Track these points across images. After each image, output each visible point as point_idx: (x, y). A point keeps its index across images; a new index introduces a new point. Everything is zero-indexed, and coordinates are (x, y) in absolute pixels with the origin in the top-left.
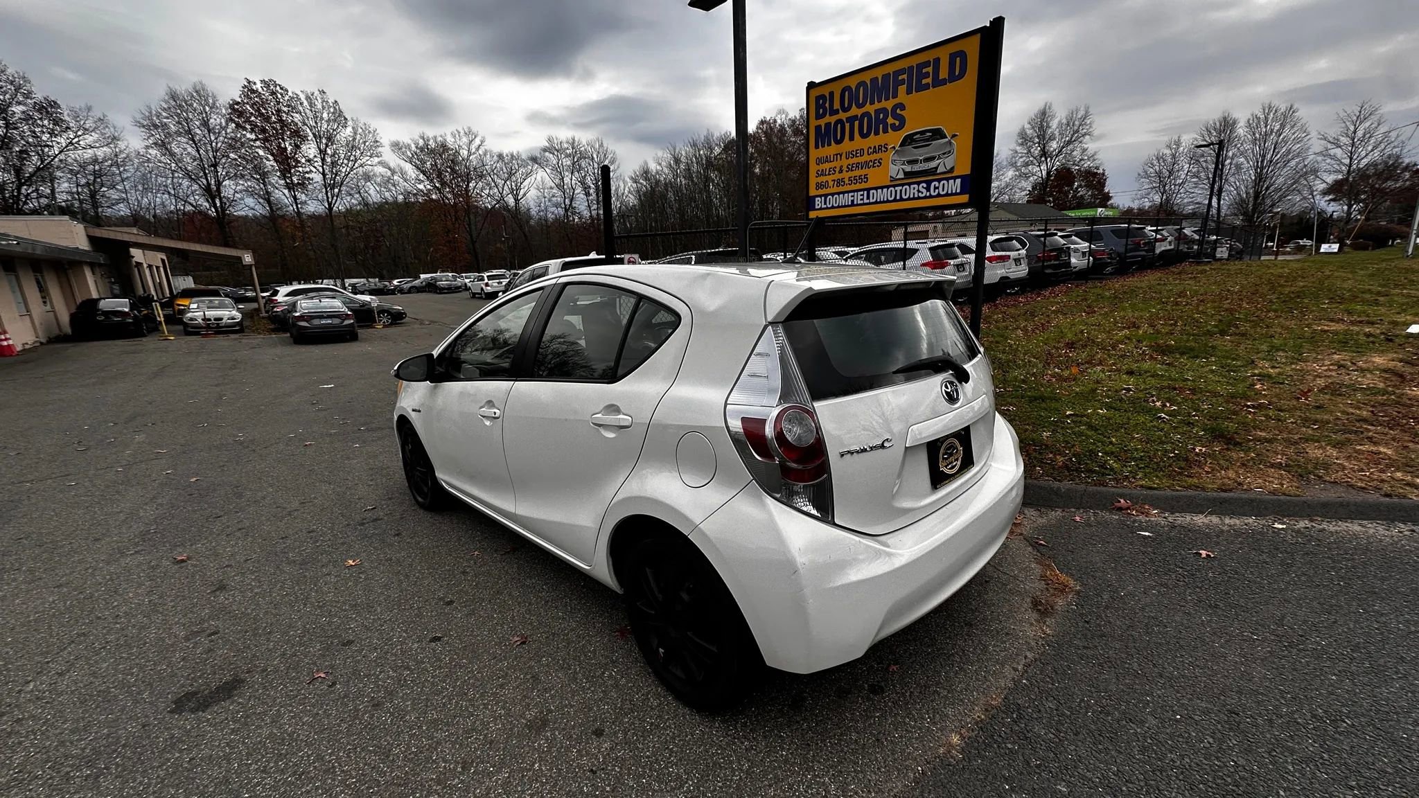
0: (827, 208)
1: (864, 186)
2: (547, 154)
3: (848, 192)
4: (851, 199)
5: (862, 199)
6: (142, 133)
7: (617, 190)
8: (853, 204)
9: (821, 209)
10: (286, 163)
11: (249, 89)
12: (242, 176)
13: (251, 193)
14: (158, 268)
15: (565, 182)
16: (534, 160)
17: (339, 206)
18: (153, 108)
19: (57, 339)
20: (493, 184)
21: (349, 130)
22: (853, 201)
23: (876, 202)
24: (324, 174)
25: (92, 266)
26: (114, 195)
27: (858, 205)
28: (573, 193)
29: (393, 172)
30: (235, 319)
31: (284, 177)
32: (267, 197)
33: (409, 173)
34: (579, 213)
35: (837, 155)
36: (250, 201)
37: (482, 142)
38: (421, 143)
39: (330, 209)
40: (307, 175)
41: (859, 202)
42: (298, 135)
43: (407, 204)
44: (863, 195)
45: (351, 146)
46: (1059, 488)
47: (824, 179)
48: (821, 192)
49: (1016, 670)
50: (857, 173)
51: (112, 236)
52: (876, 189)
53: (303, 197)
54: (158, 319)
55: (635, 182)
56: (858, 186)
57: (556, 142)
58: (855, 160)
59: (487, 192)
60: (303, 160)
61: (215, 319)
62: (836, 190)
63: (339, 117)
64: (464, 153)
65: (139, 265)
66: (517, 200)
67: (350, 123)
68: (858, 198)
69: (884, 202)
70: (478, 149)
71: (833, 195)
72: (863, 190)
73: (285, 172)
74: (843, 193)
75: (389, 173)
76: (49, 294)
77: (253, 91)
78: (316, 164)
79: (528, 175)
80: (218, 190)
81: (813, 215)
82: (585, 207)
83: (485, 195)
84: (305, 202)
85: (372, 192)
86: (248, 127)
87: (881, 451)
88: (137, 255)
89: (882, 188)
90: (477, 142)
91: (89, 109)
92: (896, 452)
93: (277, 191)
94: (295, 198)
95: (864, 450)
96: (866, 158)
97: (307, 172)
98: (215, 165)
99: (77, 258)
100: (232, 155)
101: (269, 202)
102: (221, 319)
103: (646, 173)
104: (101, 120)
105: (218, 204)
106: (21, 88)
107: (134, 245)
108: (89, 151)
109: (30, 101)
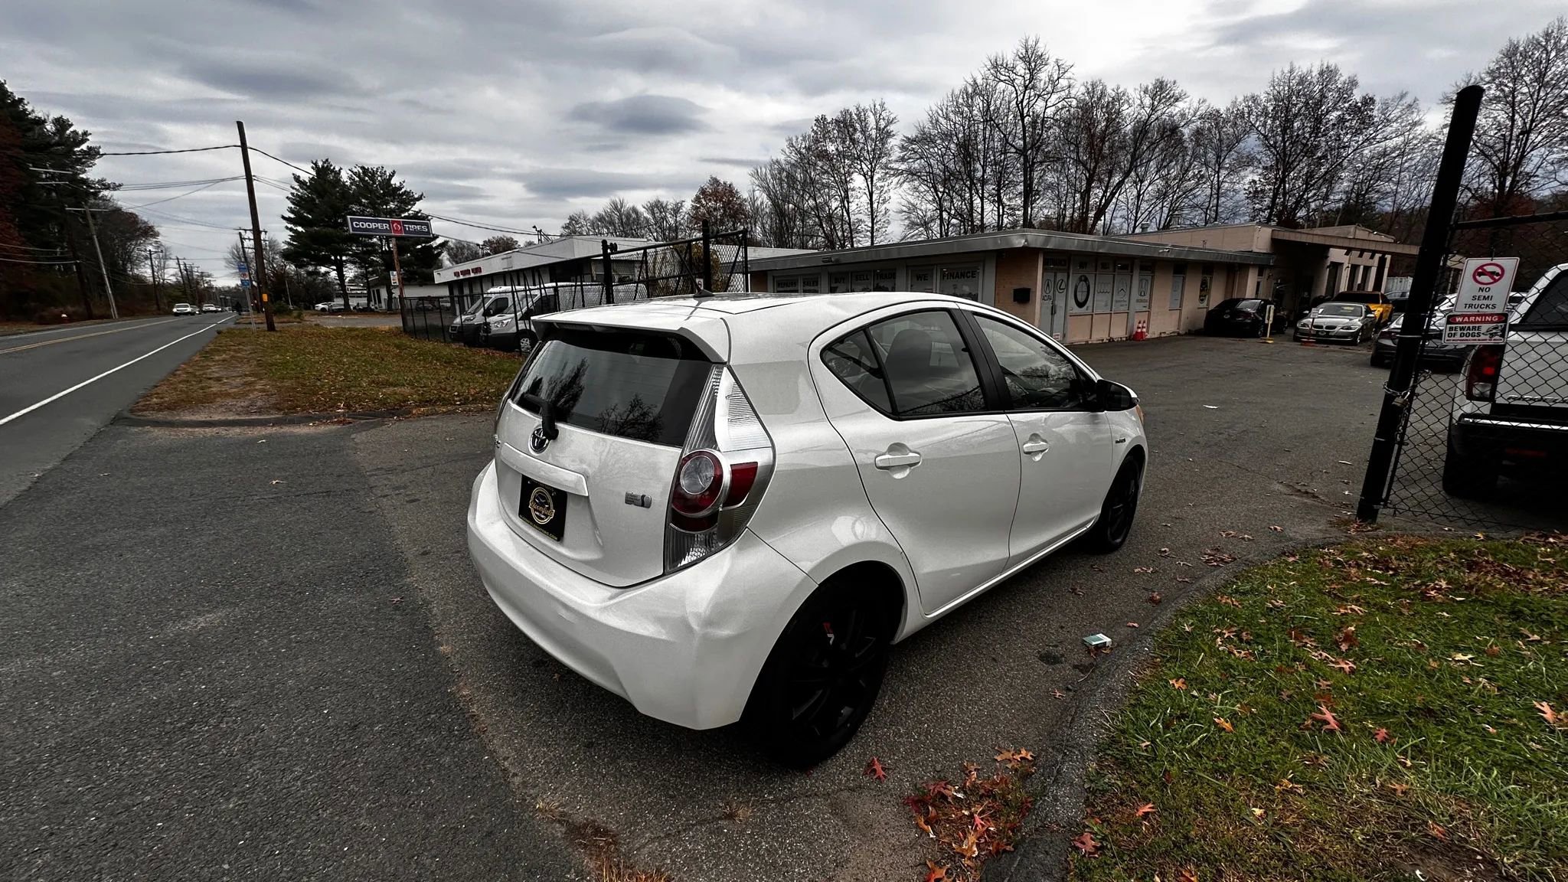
19: (1193, 333)
30: (1351, 329)
49: (505, 759)
51: (1303, 239)
54: (1266, 322)
61: (1327, 327)
65: (1335, 265)
76: (1209, 293)
88: (1337, 254)
91: (1402, 97)
102: (1334, 327)
104: (1410, 106)
105: (1508, 184)
106: (1344, 94)
107: (1328, 247)
108: (1383, 144)
109: (1347, 105)
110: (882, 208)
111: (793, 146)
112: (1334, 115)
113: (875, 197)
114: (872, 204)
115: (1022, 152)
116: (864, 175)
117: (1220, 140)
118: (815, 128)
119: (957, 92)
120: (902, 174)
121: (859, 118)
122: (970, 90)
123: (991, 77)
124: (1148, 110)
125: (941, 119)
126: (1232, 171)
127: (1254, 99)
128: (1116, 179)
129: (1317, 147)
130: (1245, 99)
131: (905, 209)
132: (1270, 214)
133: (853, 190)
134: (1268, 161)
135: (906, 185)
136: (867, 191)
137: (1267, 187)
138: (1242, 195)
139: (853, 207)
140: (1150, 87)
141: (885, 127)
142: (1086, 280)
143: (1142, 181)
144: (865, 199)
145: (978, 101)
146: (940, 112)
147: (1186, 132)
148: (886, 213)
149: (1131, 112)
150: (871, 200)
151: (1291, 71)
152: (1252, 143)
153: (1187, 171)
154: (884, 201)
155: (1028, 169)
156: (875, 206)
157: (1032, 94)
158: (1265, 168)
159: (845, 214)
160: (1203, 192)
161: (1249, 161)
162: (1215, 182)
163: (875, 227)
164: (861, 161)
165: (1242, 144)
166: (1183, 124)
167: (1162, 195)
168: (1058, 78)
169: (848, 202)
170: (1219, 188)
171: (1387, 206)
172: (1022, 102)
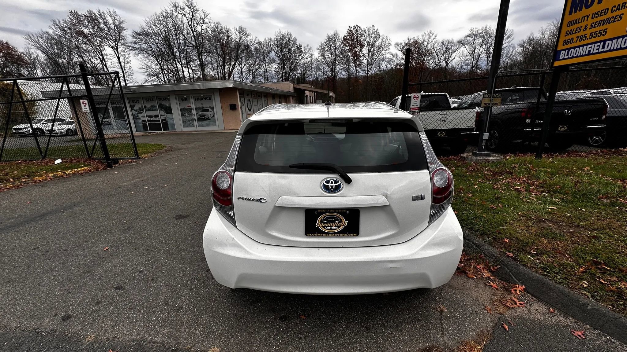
0: (568, 58)
1: (602, 38)
2: (468, 38)
3: (587, 45)
4: (588, 49)
5: (598, 49)
6: (318, 52)
7: (507, 53)
8: (589, 54)
9: (564, 59)
10: (356, 56)
11: (350, 31)
12: (343, 64)
13: (344, 69)
14: (312, 97)
15: (476, 52)
16: (461, 42)
17: (371, 72)
18: (322, 43)
20: (436, 57)
21: (380, 41)
22: (589, 51)
23: (610, 51)
24: (368, 60)
25: (293, 97)
26: (309, 73)
27: (593, 54)
28: (479, 58)
29: (393, 56)
31: (355, 62)
32: (348, 71)
33: (399, 56)
34: (481, 68)
35: (584, 17)
36: (343, 73)
37: (435, 37)
38: (407, 41)
39: (368, 74)
40: (362, 61)
41: (595, 51)
42: (362, 46)
43: (396, 69)
44: (599, 46)
45: (380, 47)
46: (586, 305)
47: (570, 37)
48: (566, 47)
50: (598, 29)
51: (302, 87)
52: (612, 39)
53: (360, 70)
55: (523, 46)
56: (598, 39)
57: (475, 30)
58: (600, 18)
59: (432, 61)
60: (362, 55)
62: (579, 43)
63: (377, 35)
64: (426, 43)
65: (307, 96)
66: (447, 63)
67: (381, 38)
68: (594, 48)
69: (617, 49)
70: (432, 41)
71: (574, 48)
72: (600, 42)
73: (355, 61)
74: (583, 46)
75: (392, 57)
77: (351, 31)
78: (366, 56)
79: (455, 50)
80: (335, 70)
81: (557, 64)
82: (484, 63)
83: (431, 63)
84: (360, 72)
85: (384, 65)
86: (347, 45)
87: (258, 203)
88: (307, 93)
89: (617, 38)
90: (433, 37)
91: (308, 46)
92: (269, 207)
93: (352, 68)
94: (357, 70)
95: (249, 200)
96: (609, 15)
97: (362, 60)
98: (335, 61)
99: (288, 94)
100: (341, 56)
101: (349, 72)
103: (530, 41)
104: (310, 49)
105: (334, 74)
106: (294, 42)
107: (305, 90)
108: (306, 60)
109: (296, 46)
110: (127, 66)
111: (57, 25)
112: (293, 49)
113: (121, 60)
114: (120, 63)
115: (196, 47)
116: (112, 48)
117: (263, 52)
118: (71, 17)
119: (158, 14)
120: (136, 49)
121: (101, 17)
122: (165, 15)
123: (174, 10)
124: (239, 38)
125: (152, 26)
126: (269, 64)
127: (271, 39)
128: (233, 63)
129: (290, 58)
130: (268, 39)
131: (144, 67)
132: (282, 79)
133: (106, 55)
134: (279, 62)
135: (140, 56)
136: (115, 56)
137: (280, 70)
138: (273, 72)
139: (108, 64)
140: (238, 29)
141: (119, 24)
142: (250, 101)
143: (241, 64)
144: (115, 60)
145: (170, 20)
146: (151, 22)
147: (253, 48)
148: (130, 69)
149: (235, 37)
150: (119, 61)
151: (280, 32)
152: (273, 54)
153: (255, 62)
154: (128, 62)
155: (200, 54)
156: (123, 64)
157: (195, 22)
158: (278, 64)
159: (105, 67)
160: (262, 70)
161: (273, 61)
162: (265, 67)
163: (125, 76)
164: (108, 40)
165: (270, 55)
166: (251, 45)
167: (249, 70)
168: (205, 18)
169: (105, 61)
170: (266, 69)
171: (310, 78)
172: (191, 25)
